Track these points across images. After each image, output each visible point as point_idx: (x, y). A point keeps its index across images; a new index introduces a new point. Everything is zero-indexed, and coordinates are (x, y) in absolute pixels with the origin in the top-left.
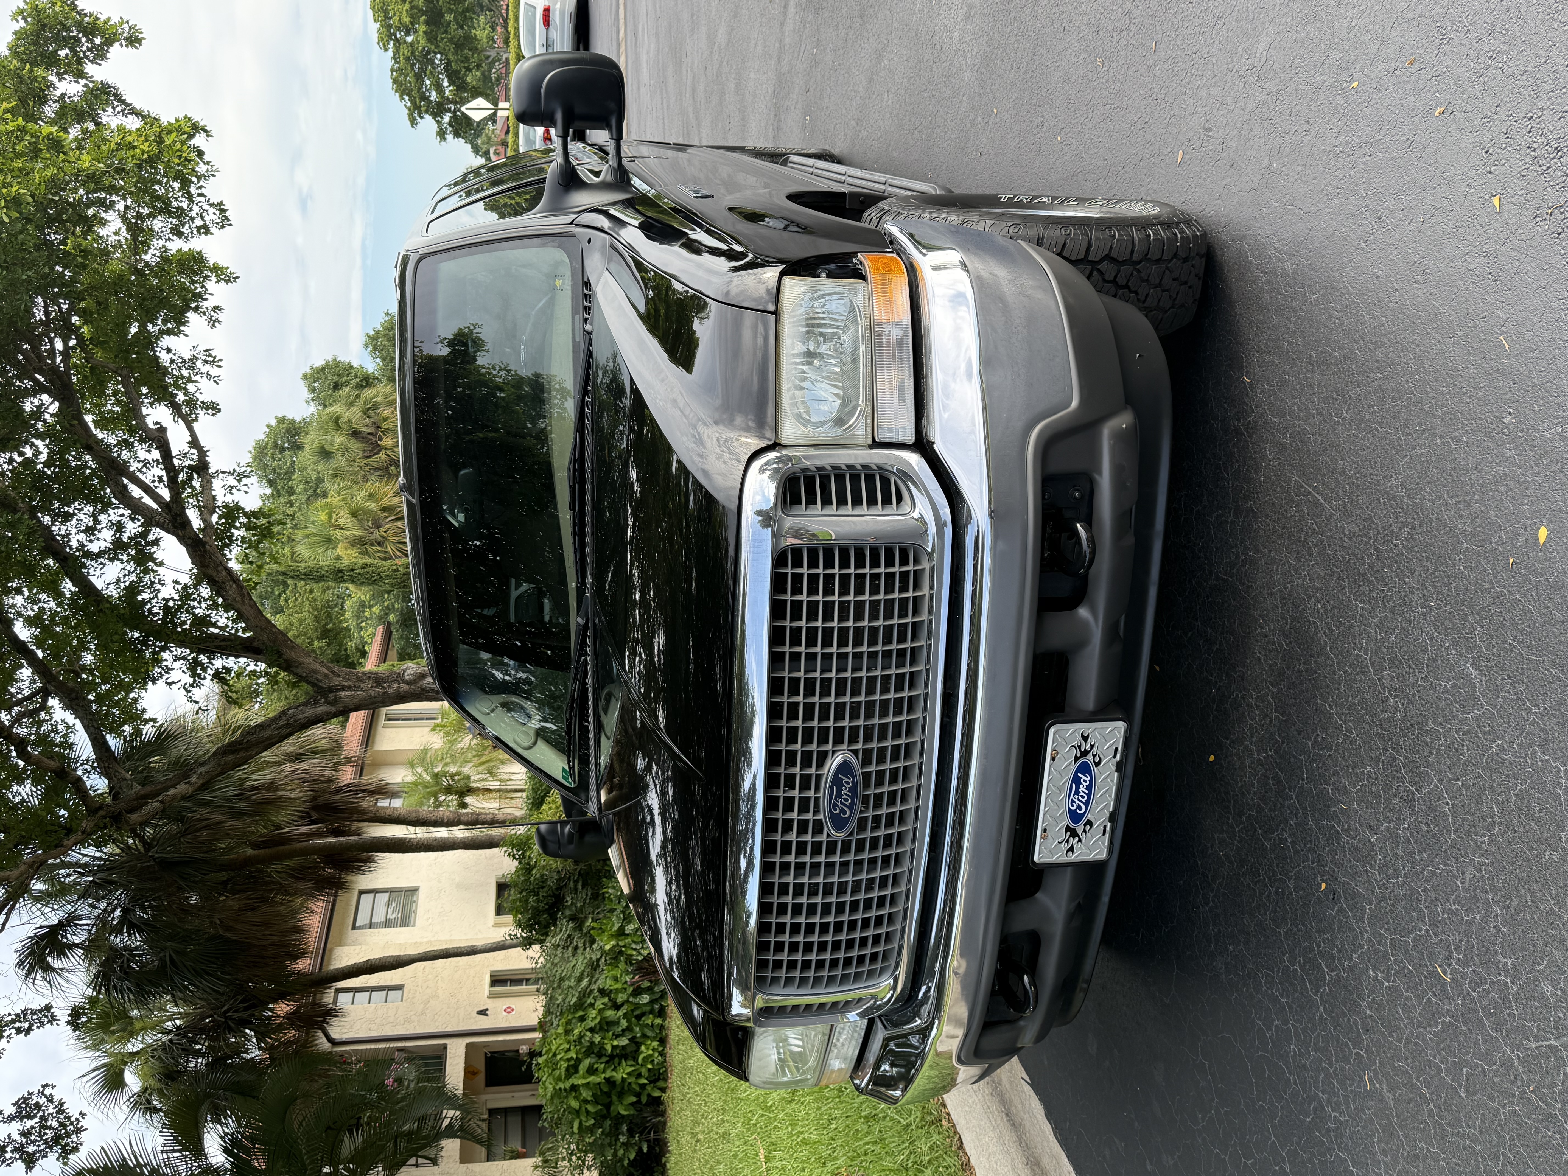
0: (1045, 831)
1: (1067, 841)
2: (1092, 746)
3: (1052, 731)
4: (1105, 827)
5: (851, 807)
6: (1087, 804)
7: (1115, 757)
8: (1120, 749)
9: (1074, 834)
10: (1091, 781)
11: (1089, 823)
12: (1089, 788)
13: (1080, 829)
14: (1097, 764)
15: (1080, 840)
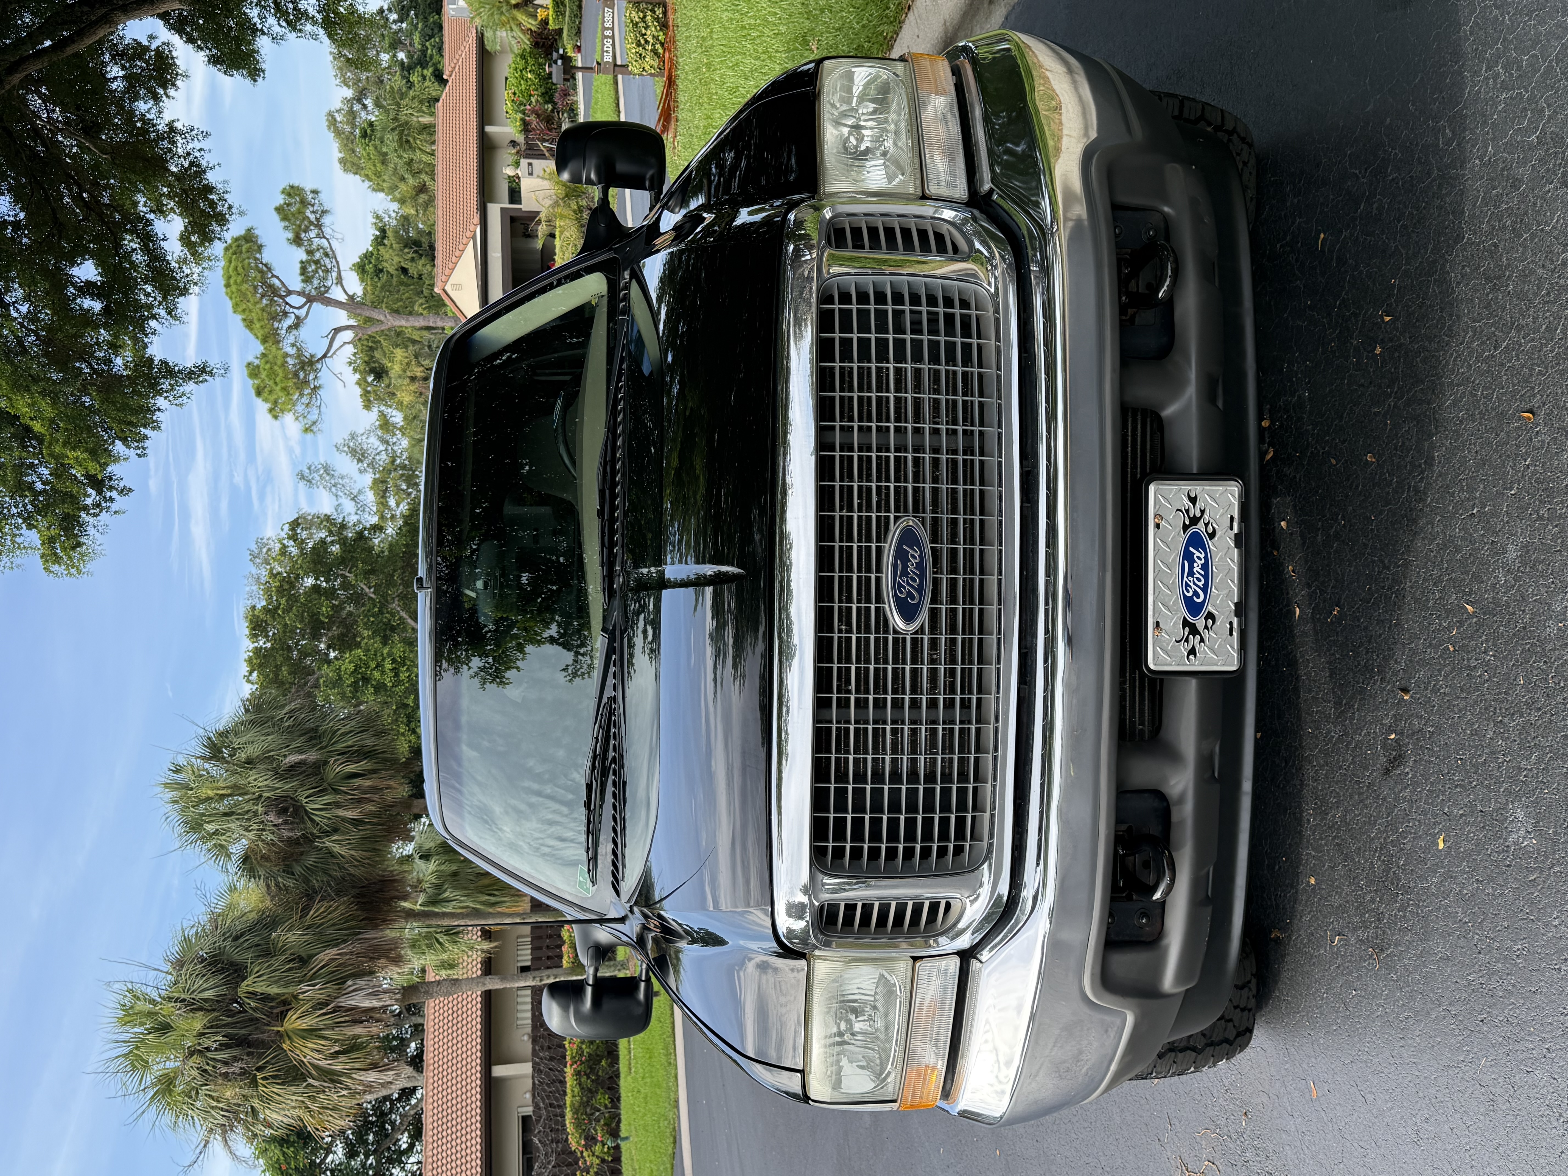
0: (1158, 624)
1: (1187, 640)
2: (1203, 512)
3: (1152, 488)
4: (1231, 623)
5: (920, 590)
6: (1205, 589)
7: (1231, 528)
8: (1236, 516)
9: (1194, 631)
10: (1206, 558)
11: (1210, 616)
12: (1205, 567)
13: (1200, 623)
14: (1212, 536)
15: (1202, 640)
